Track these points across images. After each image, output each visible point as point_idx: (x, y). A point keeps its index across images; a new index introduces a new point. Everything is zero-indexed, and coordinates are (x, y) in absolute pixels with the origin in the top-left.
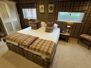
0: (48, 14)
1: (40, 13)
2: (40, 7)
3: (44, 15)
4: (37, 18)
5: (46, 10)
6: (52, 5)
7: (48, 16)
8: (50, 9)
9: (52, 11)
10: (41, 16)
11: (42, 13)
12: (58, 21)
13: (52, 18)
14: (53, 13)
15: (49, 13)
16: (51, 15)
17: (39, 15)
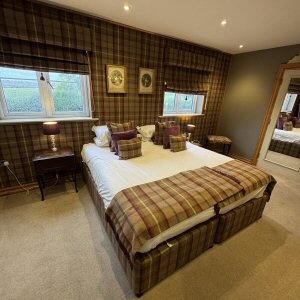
0: (138, 98)
1: (109, 95)
3: (123, 101)
5: (132, 86)
6: (150, 73)
7: (138, 105)
9: (149, 90)
10: (112, 104)
11: (115, 95)
12: (164, 115)
13: (148, 110)
15: (141, 95)
16: (146, 102)
17: (102, 101)
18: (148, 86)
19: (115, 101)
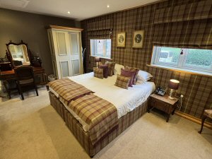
0: (132, 50)
1: (118, 48)
2: (119, 35)
3: (124, 52)
4: (112, 57)
5: (129, 43)
6: (141, 33)
7: (132, 54)
8: (136, 39)
9: (140, 45)
11: (120, 48)
12: (152, 65)
13: (139, 59)
14: (142, 49)
15: (134, 49)
16: (138, 53)
17: (115, 51)
18: (139, 42)
19: (120, 52)
